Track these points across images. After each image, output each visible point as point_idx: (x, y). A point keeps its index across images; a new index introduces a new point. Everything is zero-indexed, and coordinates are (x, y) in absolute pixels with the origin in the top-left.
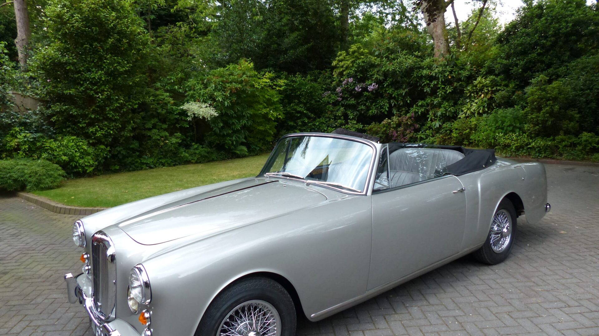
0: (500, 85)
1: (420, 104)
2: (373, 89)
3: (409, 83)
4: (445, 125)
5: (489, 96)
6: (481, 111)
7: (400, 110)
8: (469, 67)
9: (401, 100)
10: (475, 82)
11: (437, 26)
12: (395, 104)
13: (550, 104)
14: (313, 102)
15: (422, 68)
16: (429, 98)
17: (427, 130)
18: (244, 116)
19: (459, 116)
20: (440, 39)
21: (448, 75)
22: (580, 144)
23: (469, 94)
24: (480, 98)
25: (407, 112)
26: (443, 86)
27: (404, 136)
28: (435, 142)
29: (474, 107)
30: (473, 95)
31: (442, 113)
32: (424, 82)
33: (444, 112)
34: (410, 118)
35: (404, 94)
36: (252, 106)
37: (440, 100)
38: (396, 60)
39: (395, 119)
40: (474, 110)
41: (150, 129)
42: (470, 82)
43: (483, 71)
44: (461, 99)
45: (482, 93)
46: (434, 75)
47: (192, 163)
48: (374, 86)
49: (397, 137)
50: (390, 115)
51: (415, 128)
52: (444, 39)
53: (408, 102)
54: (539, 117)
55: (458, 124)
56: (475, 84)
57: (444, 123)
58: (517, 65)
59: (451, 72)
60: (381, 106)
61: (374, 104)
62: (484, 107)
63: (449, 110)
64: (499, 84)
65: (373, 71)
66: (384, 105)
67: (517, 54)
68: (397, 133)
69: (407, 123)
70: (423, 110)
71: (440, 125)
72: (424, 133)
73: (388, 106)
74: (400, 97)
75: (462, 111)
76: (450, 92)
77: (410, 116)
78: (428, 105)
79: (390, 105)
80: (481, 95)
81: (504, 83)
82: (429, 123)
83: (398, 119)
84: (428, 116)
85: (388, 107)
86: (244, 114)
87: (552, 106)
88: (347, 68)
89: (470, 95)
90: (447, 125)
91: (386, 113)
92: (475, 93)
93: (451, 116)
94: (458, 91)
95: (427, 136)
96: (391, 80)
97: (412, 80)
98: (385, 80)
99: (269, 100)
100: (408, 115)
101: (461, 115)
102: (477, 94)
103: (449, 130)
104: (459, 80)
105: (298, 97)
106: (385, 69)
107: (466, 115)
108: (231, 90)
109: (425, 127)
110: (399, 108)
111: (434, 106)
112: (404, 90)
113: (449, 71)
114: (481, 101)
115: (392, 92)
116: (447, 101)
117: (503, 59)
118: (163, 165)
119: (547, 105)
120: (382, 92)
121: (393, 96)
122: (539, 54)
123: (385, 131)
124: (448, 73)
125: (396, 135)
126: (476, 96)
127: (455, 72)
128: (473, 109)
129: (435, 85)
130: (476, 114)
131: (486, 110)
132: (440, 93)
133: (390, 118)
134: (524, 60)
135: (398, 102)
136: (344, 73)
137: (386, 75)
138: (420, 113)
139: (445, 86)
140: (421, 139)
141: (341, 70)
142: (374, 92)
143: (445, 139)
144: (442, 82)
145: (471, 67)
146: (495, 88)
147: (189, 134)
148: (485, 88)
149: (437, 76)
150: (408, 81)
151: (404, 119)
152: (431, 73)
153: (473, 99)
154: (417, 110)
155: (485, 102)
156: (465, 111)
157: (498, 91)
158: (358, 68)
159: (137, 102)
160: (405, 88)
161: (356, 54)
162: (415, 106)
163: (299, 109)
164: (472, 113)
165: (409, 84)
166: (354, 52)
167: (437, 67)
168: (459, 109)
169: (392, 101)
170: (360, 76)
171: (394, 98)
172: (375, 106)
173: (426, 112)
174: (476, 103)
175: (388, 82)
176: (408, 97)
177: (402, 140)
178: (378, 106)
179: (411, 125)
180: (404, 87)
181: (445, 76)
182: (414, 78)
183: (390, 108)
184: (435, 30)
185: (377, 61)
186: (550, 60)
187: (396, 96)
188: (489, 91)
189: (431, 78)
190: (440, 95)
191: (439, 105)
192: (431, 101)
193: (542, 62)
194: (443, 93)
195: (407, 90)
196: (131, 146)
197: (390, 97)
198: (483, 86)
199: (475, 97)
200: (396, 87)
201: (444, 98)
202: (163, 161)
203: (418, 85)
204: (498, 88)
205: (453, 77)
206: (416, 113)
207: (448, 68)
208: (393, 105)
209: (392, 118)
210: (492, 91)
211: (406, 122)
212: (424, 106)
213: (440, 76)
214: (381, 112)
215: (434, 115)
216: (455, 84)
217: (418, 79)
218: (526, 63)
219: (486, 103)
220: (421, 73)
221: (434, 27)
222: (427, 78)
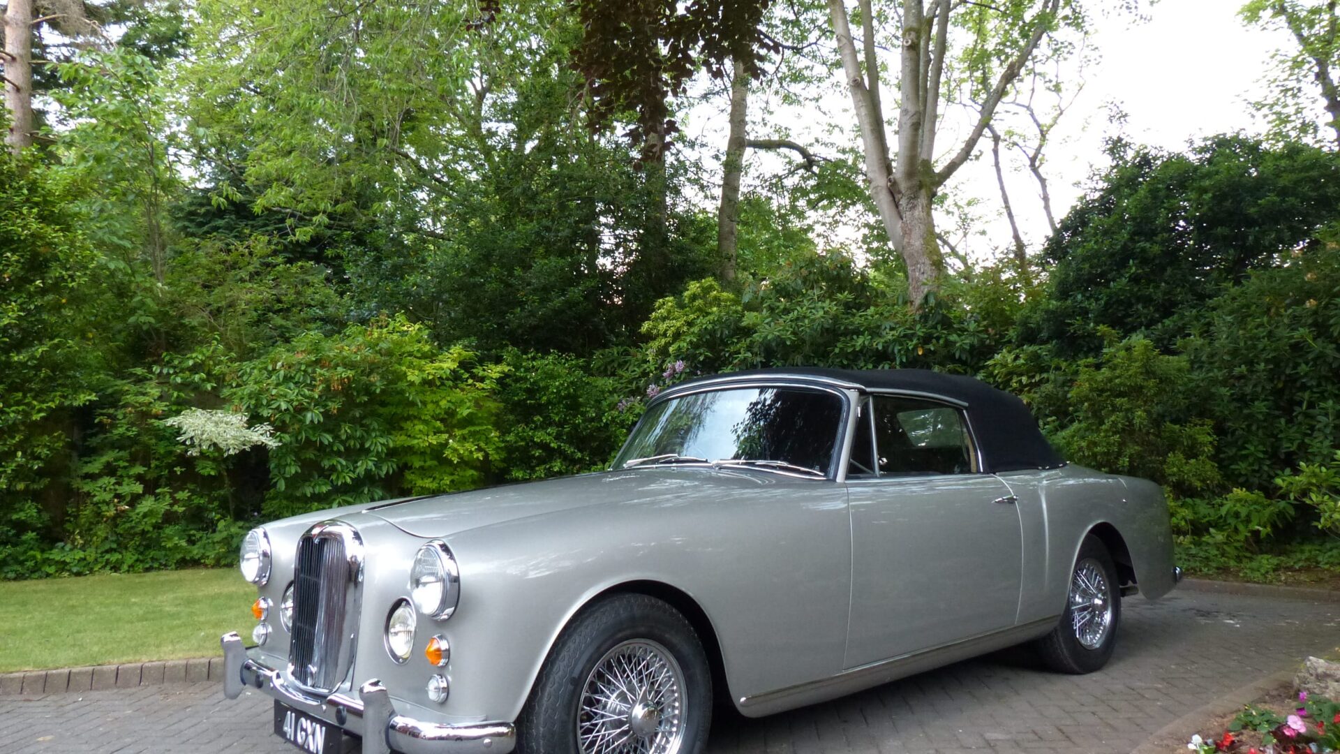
0: (1048, 369)
8: (973, 326)
10: (992, 364)
11: (910, 230)
13: (1122, 405)
14: (579, 420)
15: (857, 332)
18: (368, 451)
20: (918, 263)
21: (915, 348)
22: (1219, 524)
36: (402, 429)
41: (92, 477)
42: (981, 364)
43: (1011, 335)
47: (206, 566)
52: (928, 262)
54: (1095, 444)
56: (990, 369)
58: (1083, 312)
59: (927, 339)
64: (1045, 365)
65: (737, 343)
81: (1055, 362)
86: (367, 445)
87: (1127, 410)
88: (677, 335)
99: (451, 413)
104: (947, 359)
105: (539, 409)
108: (327, 381)
113: (921, 338)
118: (115, 568)
119: (1115, 409)
122: (1135, 279)
124: (916, 342)
127: (938, 338)
136: (671, 349)
137: (770, 351)
141: (663, 341)
144: (903, 365)
145: (979, 324)
146: (1037, 378)
147: (215, 494)
148: (1015, 379)
149: (890, 350)
152: (875, 343)
158: (700, 336)
159: (44, 406)
161: (699, 302)
163: (540, 436)
166: (694, 298)
167: (892, 329)
170: (706, 357)
181: (908, 349)
184: (906, 240)
185: (750, 318)
186: (1165, 293)
188: (1022, 386)
193: (1147, 301)
196: (15, 517)
198: (1009, 373)
202: (114, 557)
204: (1044, 375)
205: (928, 352)
207: (920, 331)
210: (1030, 385)
213: (896, 351)
217: (847, 359)
220: (853, 345)
221: (905, 233)
222: (870, 357)
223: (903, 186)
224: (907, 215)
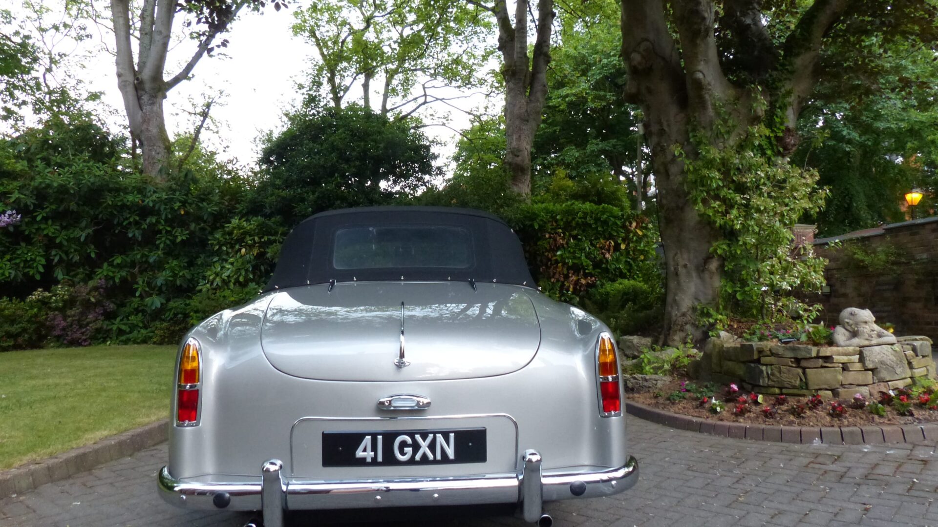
0: (276, 234)
1: (118, 260)
2: (8, 224)
3: (96, 217)
4: (172, 304)
5: (255, 251)
6: (241, 279)
7: (72, 273)
8: (216, 198)
9: (76, 250)
10: (229, 227)
11: (149, 119)
12: (61, 257)
15: (125, 191)
16: (139, 250)
17: (130, 314)
19: (199, 288)
20: (154, 145)
21: (179, 208)
23: (217, 247)
24: (238, 255)
25: (89, 277)
26: (169, 229)
27: (81, 327)
28: (151, 338)
29: (229, 270)
30: (224, 248)
31: (166, 280)
32: (127, 219)
33: (171, 279)
34: (96, 289)
35: (82, 239)
37: (162, 256)
38: (67, 168)
39: (61, 291)
40: (229, 277)
42: (218, 225)
43: (241, 208)
44: (202, 256)
45: (241, 246)
46: (151, 204)
48: (10, 215)
49: (64, 329)
50: (48, 282)
51: (105, 311)
52: (162, 145)
53: (93, 255)
55: (200, 302)
56: (227, 230)
57: (168, 300)
58: (303, 200)
59: (183, 204)
60: (26, 261)
61: (8, 257)
62: (247, 271)
63: (181, 274)
64: (273, 231)
65: (8, 185)
66: (33, 260)
67: (303, 183)
68: (65, 319)
69: (89, 299)
70: (124, 274)
71: (162, 304)
72: (125, 321)
73: (43, 262)
74: (73, 246)
75: (204, 278)
76: (183, 240)
77: (96, 284)
78: (133, 264)
79: (49, 261)
80: (240, 250)
81: (281, 230)
82: (135, 302)
83: (68, 291)
84: (135, 286)
85: (43, 266)
89: (220, 248)
90: (176, 304)
91: (38, 277)
92: (228, 246)
93: (185, 286)
94: (197, 240)
95: (133, 327)
96: (53, 207)
97: (101, 212)
98: (39, 206)
100: (91, 284)
101: (204, 287)
102: (232, 247)
103: (181, 313)
104: (199, 219)
106: (41, 183)
107: (212, 284)
109: (127, 309)
110: (70, 267)
111: (146, 267)
112: (82, 230)
113: (180, 202)
114: (240, 260)
115: (53, 233)
116: (176, 257)
117: (279, 189)
120: (30, 231)
121: (58, 241)
123: (36, 315)
124: (178, 204)
125: (63, 324)
126: (230, 251)
127: (191, 204)
128: (226, 274)
129: (151, 225)
130: (232, 285)
131: (251, 276)
132: (162, 241)
133: (47, 289)
134: (313, 194)
135: (67, 253)
137: (41, 195)
138: (117, 280)
139: (173, 228)
140: (121, 332)
142: (11, 229)
143: (173, 331)
144: (166, 220)
145: (222, 198)
146: (266, 238)
148: (248, 238)
149: (157, 208)
150: (92, 212)
151: (83, 290)
152: (143, 201)
153: (224, 257)
154: (111, 274)
155: (249, 262)
156: (211, 278)
157: (270, 242)
160: (86, 227)
162: (105, 265)
164: (223, 281)
165: (95, 221)
167: (155, 192)
168: (198, 274)
169: (53, 253)
171: (60, 246)
172: (9, 260)
173: (129, 279)
174: (232, 264)
175: (48, 210)
176: (93, 247)
177: (78, 335)
178: (18, 261)
179: (99, 303)
180: (84, 224)
181: (172, 209)
182: (106, 208)
183: (49, 267)
184: (145, 126)
185: (20, 166)
187: (65, 243)
188: (255, 243)
189: (144, 212)
190: (162, 246)
191: (159, 266)
192: (143, 255)
194: (168, 242)
195: (90, 231)
197: (50, 244)
198: (242, 234)
199: (228, 254)
200: (64, 224)
201: (170, 252)
203: (115, 222)
204: (272, 238)
205: (187, 213)
206: (107, 278)
207: (178, 196)
208: (56, 259)
209: (53, 288)
210: (260, 242)
211: (87, 297)
212: (125, 266)
213: (162, 208)
214: (26, 275)
215: (149, 284)
216: (193, 226)
217: (116, 210)
218: (318, 198)
219: (249, 265)
220: (122, 200)
221: (144, 121)
222: (135, 211)
223: (148, 86)
224: (147, 108)
